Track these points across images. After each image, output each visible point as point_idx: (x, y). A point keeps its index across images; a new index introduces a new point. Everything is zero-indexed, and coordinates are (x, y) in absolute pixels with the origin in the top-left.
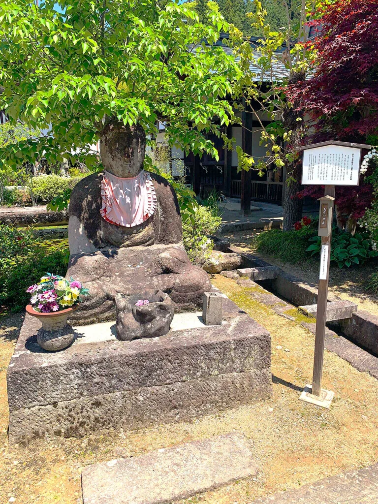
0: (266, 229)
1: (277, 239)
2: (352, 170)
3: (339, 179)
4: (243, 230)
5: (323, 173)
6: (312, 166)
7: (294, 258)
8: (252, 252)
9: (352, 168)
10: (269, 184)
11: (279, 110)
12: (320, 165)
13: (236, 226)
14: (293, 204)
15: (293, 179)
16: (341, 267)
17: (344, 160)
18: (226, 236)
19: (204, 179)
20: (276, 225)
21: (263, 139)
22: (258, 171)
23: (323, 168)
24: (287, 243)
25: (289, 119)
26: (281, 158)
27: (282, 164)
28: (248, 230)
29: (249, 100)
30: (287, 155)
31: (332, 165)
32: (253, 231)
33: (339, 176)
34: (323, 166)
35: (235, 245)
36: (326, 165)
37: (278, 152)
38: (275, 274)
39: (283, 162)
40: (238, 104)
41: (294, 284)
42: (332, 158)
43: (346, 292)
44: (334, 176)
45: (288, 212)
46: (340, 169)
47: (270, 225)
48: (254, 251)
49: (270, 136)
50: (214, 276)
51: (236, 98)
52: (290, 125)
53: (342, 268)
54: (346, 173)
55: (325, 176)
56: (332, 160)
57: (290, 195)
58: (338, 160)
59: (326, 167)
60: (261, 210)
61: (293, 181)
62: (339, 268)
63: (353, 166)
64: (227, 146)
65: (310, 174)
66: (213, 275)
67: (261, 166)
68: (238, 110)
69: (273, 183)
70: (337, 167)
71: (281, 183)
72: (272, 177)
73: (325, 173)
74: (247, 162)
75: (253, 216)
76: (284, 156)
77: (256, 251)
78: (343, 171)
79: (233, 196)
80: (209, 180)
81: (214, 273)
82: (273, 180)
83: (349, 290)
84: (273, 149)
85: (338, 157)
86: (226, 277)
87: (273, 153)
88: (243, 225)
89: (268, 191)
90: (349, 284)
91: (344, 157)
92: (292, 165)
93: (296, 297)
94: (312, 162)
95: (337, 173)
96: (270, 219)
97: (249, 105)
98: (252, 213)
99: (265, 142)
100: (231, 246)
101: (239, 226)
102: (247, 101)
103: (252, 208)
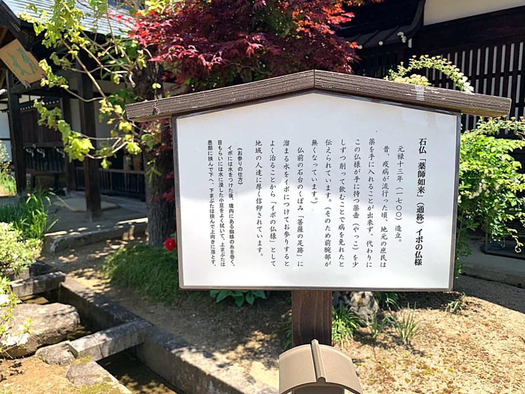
0: (126, 238)
1: (141, 262)
2: (420, 217)
3: (362, 259)
4: (91, 243)
5: (280, 234)
6: (227, 201)
7: (169, 295)
8: (102, 287)
9: (421, 209)
10: (127, 174)
11: (126, 70)
12: (265, 193)
13: (79, 239)
14: (159, 206)
15: (156, 172)
16: (240, 304)
17: (379, 169)
18: (61, 258)
19: (42, 163)
20: (140, 231)
21: (104, 112)
22: (101, 160)
23: (280, 209)
24: (155, 270)
25: (143, 85)
26: (135, 141)
27: (138, 149)
28: (98, 242)
29: (74, 50)
30: (143, 137)
31: (321, 195)
32: (106, 243)
33: (363, 247)
34: (279, 198)
35: (76, 274)
36: (294, 192)
37: (130, 133)
38: (140, 337)
39: (139, 146)
40: (60, 57)
41: (174, 355)
42: (321, 161)
43: (259, 359)
44: (335, 246)
45: (154, 218)
46: (363, 211)
47: (131, 232)
48: (107, 283)
49: (114, 107)
50: (20, 365)
51: (52, 44)
52: (144, 94)
53: (242, 306)
54: (391, 233)
55: (294, 246)
56: (321, 169)
57: (154, 194)
58: (350, 168)
59: (294, 205)
60: (119, 207)
61: (157, 175)
62: (236, 305)
63: (425, 199)
64: (46, 121)
65: (218, 240)
66: (18, 361)
67: (106, 152)
68: (61, 67)
69: (132, 172)
70: (349, 204)
71: (142, 172)
72: (131, 164)
73: (293, 230)
74: (78, 146)
75: (107, 219)
76: (140, 139)
77: (110, 283)
78: (378, 222)
79: (80, 188)
80: (48, 166)
81: (21, 357)
82: (132, 168)
83: (261, 353)
84: (120, 128)
85: (350, 154)
86: (46, 362)
87: (122, 133)
88: (90, 235)
89: (126, 181)
90: (258, 338)
91: (380, 156)
92: (152, 151)
93: (178, 378)
94: (226, 180)
95: (349, 233)
96: (130, 222)
97: (75, 59)
98: (105, 213)
99: (107, 117)
100: (67, 278)
101: (84, 238)
102: (71, 52)
103: (104, 205)
